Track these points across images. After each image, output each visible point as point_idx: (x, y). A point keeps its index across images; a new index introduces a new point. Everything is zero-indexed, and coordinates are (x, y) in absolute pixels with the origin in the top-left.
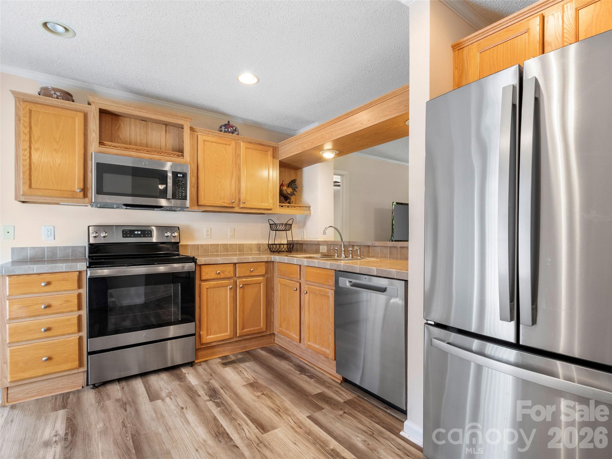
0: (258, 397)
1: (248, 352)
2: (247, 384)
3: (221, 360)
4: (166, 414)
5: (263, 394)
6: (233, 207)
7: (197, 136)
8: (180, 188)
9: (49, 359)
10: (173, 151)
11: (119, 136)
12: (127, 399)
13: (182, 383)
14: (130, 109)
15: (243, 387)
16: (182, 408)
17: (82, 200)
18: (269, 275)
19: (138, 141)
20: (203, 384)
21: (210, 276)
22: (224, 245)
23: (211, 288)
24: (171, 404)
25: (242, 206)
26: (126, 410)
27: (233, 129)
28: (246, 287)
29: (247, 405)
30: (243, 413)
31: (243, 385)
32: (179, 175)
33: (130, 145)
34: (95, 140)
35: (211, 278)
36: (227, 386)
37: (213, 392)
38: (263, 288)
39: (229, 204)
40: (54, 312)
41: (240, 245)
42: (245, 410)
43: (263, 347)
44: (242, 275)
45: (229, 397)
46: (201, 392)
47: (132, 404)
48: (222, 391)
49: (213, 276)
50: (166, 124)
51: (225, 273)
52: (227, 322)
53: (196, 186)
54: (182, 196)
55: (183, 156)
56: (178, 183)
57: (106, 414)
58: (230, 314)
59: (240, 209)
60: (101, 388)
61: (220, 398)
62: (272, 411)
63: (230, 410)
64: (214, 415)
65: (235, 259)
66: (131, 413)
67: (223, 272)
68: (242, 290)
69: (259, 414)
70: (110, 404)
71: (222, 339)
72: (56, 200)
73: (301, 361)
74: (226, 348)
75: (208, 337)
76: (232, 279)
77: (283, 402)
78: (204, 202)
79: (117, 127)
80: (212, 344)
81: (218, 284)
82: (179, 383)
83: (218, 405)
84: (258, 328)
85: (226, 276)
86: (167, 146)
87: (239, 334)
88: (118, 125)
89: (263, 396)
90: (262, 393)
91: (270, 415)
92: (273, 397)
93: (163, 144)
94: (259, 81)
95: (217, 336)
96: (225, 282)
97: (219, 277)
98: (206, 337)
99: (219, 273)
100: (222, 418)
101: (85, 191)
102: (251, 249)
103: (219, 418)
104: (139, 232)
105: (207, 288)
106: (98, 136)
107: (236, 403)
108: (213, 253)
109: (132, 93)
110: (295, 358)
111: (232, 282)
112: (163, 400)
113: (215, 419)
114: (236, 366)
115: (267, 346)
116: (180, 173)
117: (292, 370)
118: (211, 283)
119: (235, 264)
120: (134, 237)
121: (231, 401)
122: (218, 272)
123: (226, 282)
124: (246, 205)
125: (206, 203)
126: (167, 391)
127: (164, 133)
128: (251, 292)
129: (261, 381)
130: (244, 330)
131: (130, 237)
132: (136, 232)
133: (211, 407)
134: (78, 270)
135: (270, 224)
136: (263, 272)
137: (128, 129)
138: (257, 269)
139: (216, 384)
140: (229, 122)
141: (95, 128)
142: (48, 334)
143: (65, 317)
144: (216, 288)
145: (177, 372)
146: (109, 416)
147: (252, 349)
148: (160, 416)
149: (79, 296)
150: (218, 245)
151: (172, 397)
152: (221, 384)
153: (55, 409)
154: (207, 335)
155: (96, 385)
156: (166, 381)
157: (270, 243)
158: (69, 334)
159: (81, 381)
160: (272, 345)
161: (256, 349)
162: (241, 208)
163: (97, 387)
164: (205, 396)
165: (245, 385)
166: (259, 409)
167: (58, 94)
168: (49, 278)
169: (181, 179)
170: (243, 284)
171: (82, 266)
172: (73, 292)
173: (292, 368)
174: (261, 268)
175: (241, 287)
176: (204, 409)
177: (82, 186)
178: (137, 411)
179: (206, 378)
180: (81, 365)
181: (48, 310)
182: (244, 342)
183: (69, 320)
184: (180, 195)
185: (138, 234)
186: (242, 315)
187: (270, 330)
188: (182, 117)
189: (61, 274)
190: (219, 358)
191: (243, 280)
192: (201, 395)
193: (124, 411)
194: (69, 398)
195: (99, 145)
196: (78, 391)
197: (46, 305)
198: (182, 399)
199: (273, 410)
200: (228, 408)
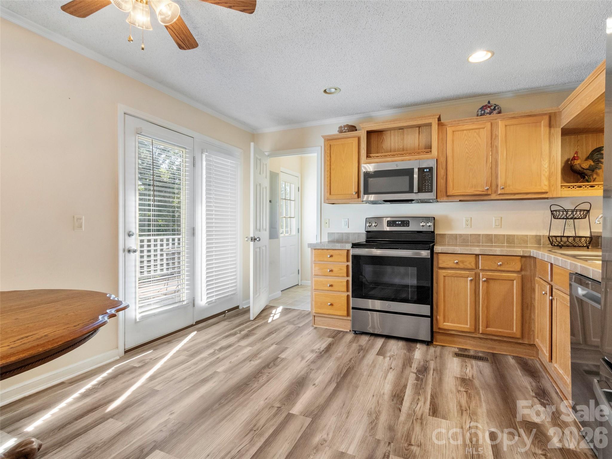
0: (459, 391)
1: (494, 355)
2: (460, 378)
3: (458, 350)
4: (377, 366)
5: (466, 392)
6: (489, 195)
7: (447, 129)
8: (427, 182)
9: (332, 305)
10: (425, 149)
11: (382, 147)
12: (366, 347)
13: (408, 353)
14: (386, 124)
15: (454, 378)
16: (391, 368)
17: (357, 200)
18: (528, 273)
19: (397, 147)
20: (422, 360)
21: (448, 265)
22: (488, 235)
23: (449, 276)
24: (387, 362)
25: (499, 192)
26: (359, 353)
27: (491, 109)
28: (491, 281)
29: (441, 391)
30: (431, 394)
31: (455, 377)
32: (425, 170)
33: (390, 152)
34: (364, 155)
35: (448, 266)
36: (440, 372)
37: (424, 369)
38: (516, 286)
39: (483, 191)
40: (335, 275)
41: (509, 236)
42: (435, 394)
43: (517, 357)
44: (487, 268)
45: (432, 378)
46: (415, 365)
47: (365, 351)
48: (431, 372)
49: (451, 264)
50: (419, 127)
51: (465, 264)
52: (467, 314)
53: (445, 177)
54: (428, 189)
55: (431, 151)
56: (424, 178)
57: (348, 350)
58: (470, 306)
59: (498, 196)
60: (358, 335)
61: (424, 376)
62: (458, 407)
63: (423, 387)
64: (407, 383)
65: (477, 251)
66: (360, 356)
67: (463, 262)
68: (485, 283)
69: (443, 403)
70: (355, 346)
71: (460, 330)
72: (344, 201)
73: (554, 386)
74: (468, 341)
75: (445, 324)
76: (473, 271)
77: (479, 407)
78: (453, 193)
79: (381, 140)
80: (450, 331)
81: (457, 273)
82: (406, 352)
83: (417, 379)
84: (509, 331)
85: (466, 267)
86: (420, 145)
87: (482, 331)
88: (382, 139)
89: (465, 393)
90: (466, 390)
91: (452, 408)
92: (473, 398)
93: (417, 144)
94: (493, 54)
95: (455, 325)
96: (464, 273)
97: (457, 266)
98: (443, 323)
99: (457, 263)
100: (411, 388)
101: (358, 193)
102: (526, 242)
103: (408, 387)
104: (400, 223)
105: (444, 276)
106: (366, 152)
107: (433, 385)
108: (473, 243)
109: (396, 108)
110: (549, 380)
111: (473, 274)
112: (384, 358)
113: (405, 386)
114: (466, 360)
115: (525, 357)
116: (426, 168)
117: (527, 388)
118: (449, 271)
119: (477, 255)
120: (396, 226)
121: (431, 382)
122: (455, 262)
123: (466, 273)
124: (506, 190)
125: (455, 193)
126: (393, 354)
127: (417, 135)
128: (498, 289)
129: (477, 383)
130: (488, 329)
131: (393, 226)
132: (397, 223)
133: (411, 377)
134: (347, 249)
135: (552, 211)
136: (518, 267)
137: (389, 139)
138: (508, 263)
139: (432, 365)
140: (489, 102)
141: (364, 146)
142: (331, 288)
143: (340, 280)
144: (454, 277)
145: (413, 345)
146: (348, 352)
147: (502, 353)
148: (373, 365)
149: (348, 266)
150: (479, 235)
151: (392, 359)
152: (436, 367)
153: (329, 337)
154: (444, 322)
155: (356, 332)
156: (399, 347)
157: (552, 234)
158: (342, 292)
159: (349, 326)
160: (532, 358)
161: (507, 355)
162: (499, 194)
163: (357, 334)
164: (415, 368)
165: (457, 377)
166: (448, 399)
167: (346, 128)
168: (332, 252)
169: (427, 174)
170: (488, 278)
171: (349, 246)
172: (345, 264)
173: (529, 387)
174: (514, 263)
175: (485, 281)
176: (405, 376)
177: (356, 190)
178: (364, 357)
179: (429, 357)
180: (348, 315)
181: (331, 273)
182: (490, 341)
183: (342, 282)
184: (427, 188)
185: (399, 224)
186: (486, 312)
187: (529, 338)
188: (429, 116)
189: (338, 251)
190: (458, 348)
191: (488, 273)
192: (412, 367)
193: (357, 353)
194: (339, 334)
195: (367, 158)
196: (347, 332)
197: (330, 269)
198: (397, 363)
199: (461, 407)
200: (423, 385)
